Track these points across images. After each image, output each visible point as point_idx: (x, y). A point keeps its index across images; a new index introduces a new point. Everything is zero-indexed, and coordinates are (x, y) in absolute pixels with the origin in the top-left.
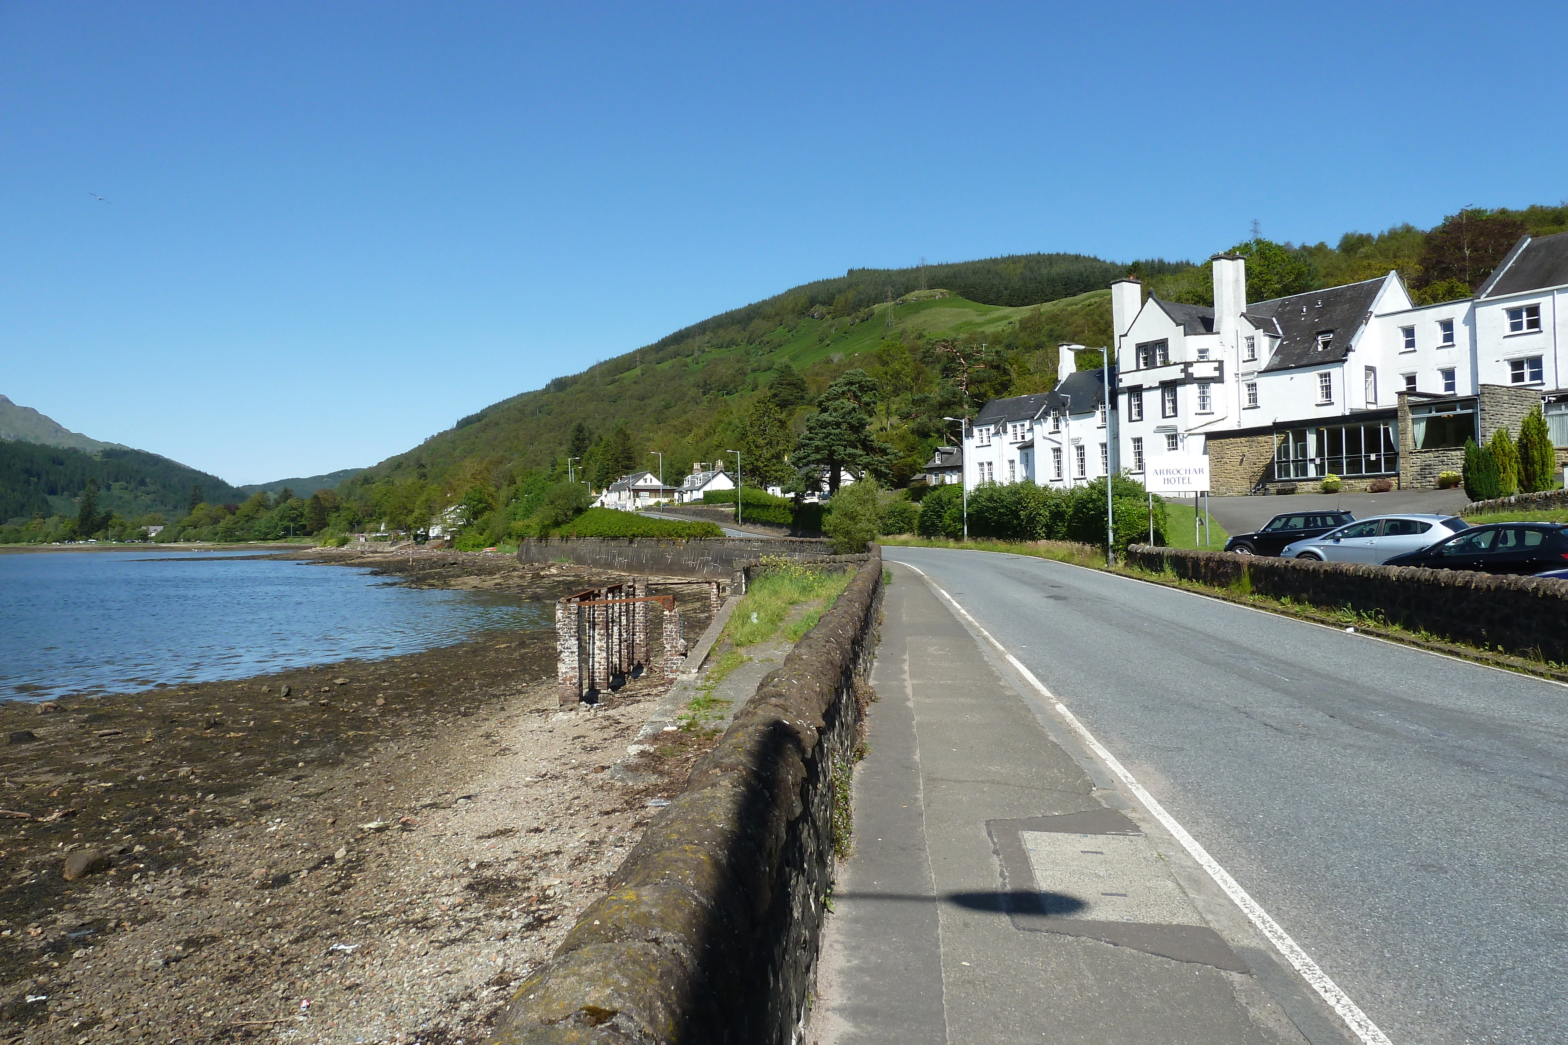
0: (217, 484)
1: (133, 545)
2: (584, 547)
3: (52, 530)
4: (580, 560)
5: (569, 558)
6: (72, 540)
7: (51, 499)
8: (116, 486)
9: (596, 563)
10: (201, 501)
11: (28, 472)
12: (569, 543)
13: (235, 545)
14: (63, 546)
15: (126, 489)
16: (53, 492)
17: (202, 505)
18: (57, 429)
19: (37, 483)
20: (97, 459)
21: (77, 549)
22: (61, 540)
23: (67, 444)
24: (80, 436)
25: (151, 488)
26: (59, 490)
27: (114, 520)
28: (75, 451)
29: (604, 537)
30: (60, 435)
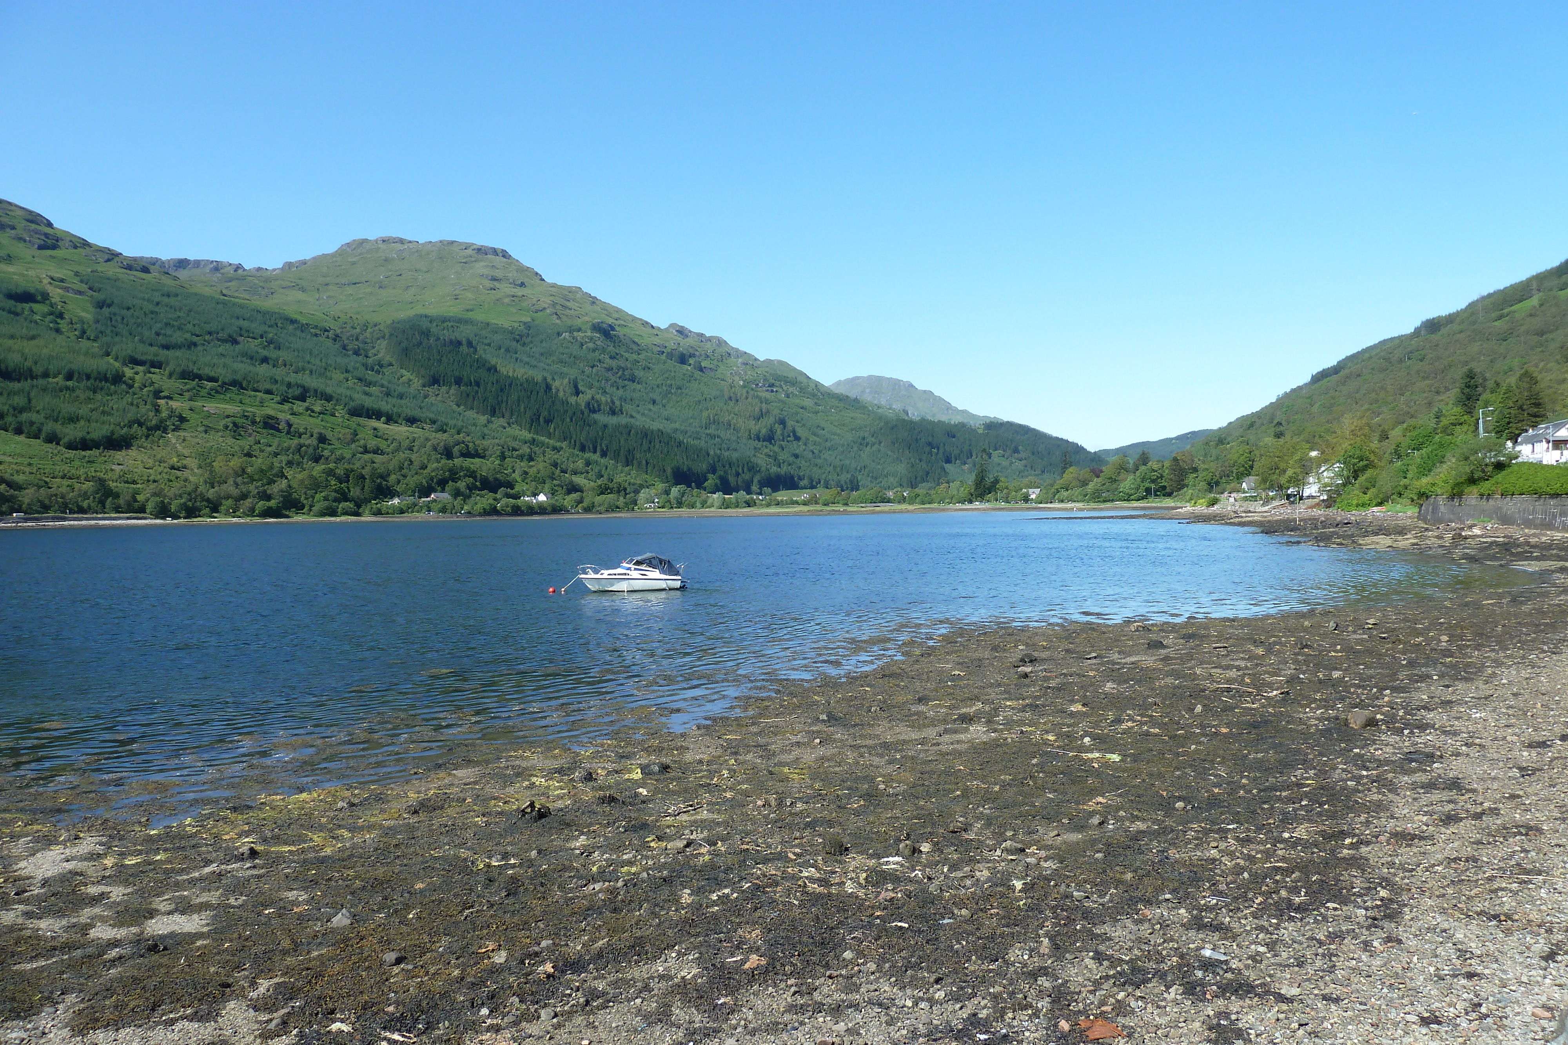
0: (1078, 449)
1: (1017, 506)
2: (1510, 506)
3: (955, 493)
4: (1506, 520)
5: (1492, 518)
6: (971, 502)
7: (948, 466)
8: (995, 454)
9: (1528, 524)
10: (1071, 466)
11: (930, 444)
12: (1491, 502)
13: (1102, 506)
14: (964, 507)
15: (1003, 456)
16: (948, 461)
17: (1071, 469)
18: (948, 407)
19: (938, 453)
20: (980, 431)
21: (976, 509)
22: (963, 502)
23: (956, 419)
24: (964, 412)
25: (1022, 455)
26: (953, 459)
27: (1001, 484)
28: (963, 425)
29: (1538, 494)
30: (950, 412)
